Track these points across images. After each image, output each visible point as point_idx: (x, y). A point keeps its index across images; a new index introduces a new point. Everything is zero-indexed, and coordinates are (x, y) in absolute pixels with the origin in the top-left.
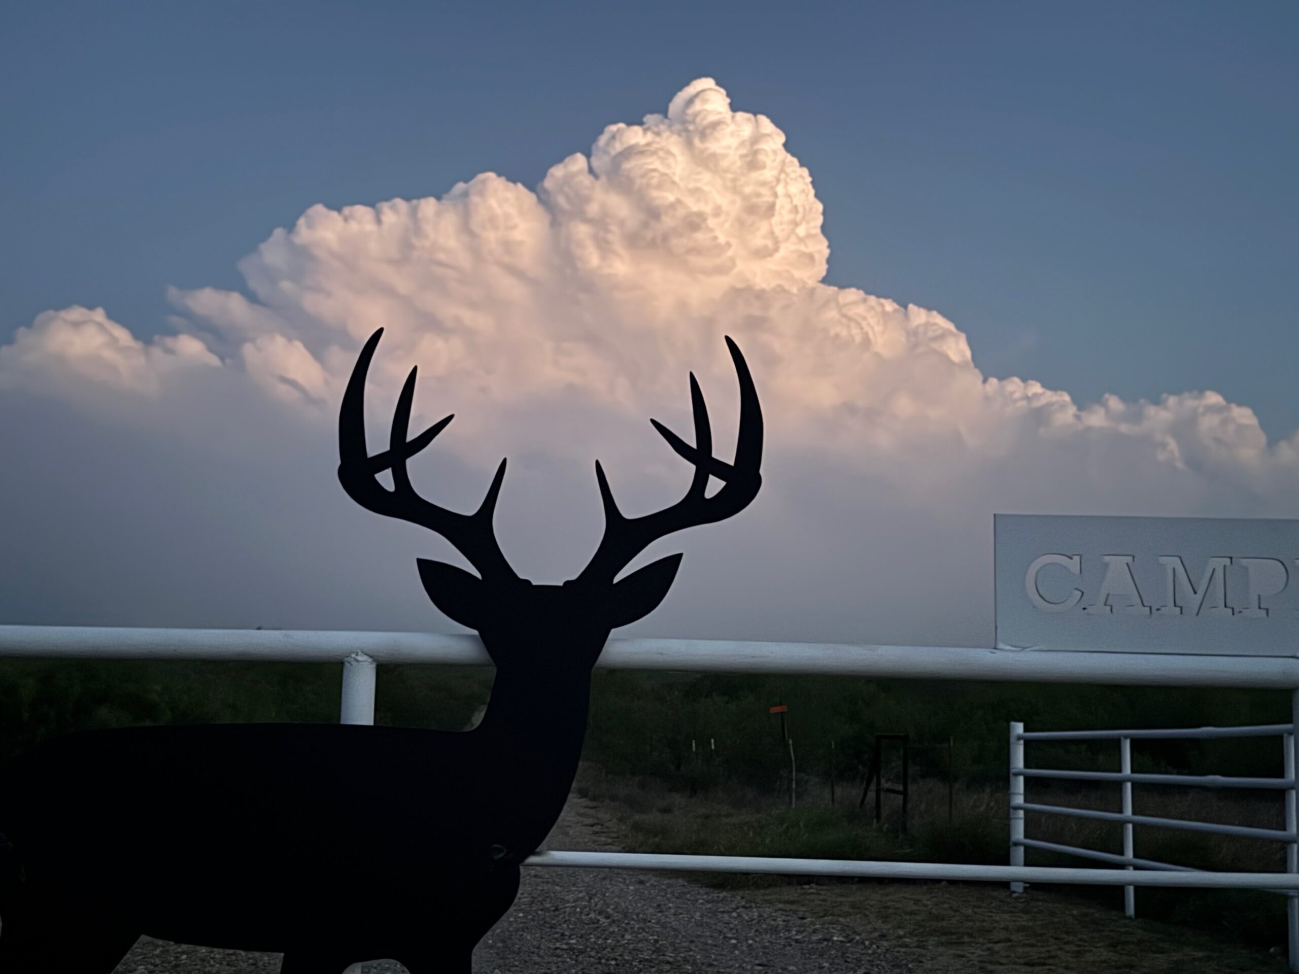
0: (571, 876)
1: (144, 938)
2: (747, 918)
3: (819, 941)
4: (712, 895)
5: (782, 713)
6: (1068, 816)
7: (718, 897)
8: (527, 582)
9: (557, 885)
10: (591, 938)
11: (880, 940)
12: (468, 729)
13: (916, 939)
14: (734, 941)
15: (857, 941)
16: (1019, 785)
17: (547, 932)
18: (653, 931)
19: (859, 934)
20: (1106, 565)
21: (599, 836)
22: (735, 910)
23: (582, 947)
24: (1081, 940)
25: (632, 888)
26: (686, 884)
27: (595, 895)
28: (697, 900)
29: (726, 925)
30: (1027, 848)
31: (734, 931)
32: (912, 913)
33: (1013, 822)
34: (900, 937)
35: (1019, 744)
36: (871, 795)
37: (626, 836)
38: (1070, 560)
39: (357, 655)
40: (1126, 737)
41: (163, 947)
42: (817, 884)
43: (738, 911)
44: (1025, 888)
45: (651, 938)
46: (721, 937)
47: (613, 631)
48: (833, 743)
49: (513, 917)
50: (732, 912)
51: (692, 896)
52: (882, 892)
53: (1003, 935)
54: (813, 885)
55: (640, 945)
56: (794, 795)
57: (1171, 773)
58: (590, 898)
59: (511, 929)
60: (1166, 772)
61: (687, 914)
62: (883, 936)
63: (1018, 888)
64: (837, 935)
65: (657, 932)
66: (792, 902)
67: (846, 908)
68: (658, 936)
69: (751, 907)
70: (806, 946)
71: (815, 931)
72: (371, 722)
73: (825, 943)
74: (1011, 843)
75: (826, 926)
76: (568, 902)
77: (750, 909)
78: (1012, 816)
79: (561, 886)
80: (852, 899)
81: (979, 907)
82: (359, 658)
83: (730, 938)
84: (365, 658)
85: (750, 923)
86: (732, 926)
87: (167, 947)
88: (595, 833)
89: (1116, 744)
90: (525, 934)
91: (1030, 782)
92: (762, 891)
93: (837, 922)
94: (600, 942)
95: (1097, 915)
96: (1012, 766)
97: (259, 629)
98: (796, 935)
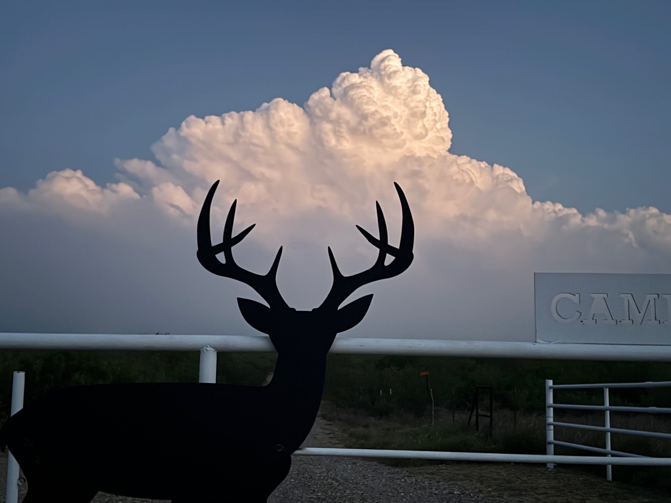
0: (318, 460)
1: (100, 493)
2: (409, 482)
3: (447, 494)
4: (391, 470)
5: (427, 375)
6: (577, 429)
7: (394, 471)
8: (294, 309)
9: (311, 465)
10: (329, 492)
11: (480, 493)
12: (265, 384)
13: (497, 493)
14: (403, 494)
15: (467, 494)
16: (551, 412)
17: (306, 489)
18: (361, 489)
19: (468, 490)
20: (593, 299)
21: (332, 440)
22: (403, 478)
23: (324, 497)
24: (583, 493)
25: (349, 466)
26: (377, 464)
27: (331, 470)
28: (383, 473)
29: (399, 486)
30: (555, 445)
31: (403, 489)
32: (496, 479)
33: (548, 432)
34: (490, 492)
35: (551, 391)
36: (474, 418)
37: (346, 440)
38: (574, 296)
39: (207, 347)
40: (606, 387)
41: (110, 497)
42: (445, 464)
43: (405, 478)
44: (554, 466)
45: (360, 492)
46: (396, 492)
47: (338, 334)
48: (453, 391)
49: (288, 481)
50: (402, 479)
51: (381, 470)
52: (479, 468)
53: (543, 491)
54: (444, 465)
55: (355, 496)
56: (433, 418)
57: (631, 406)
58: (328, 472)
59: (288, 488)
60: (628, 406)
61: (378, 480)
62: (481, 492)
63: (551, 466)
64: (456, 491)
65: (363, 489)
66: (433, 474)
67: (461, 477)
68: (364, 491)
69: (411, 476)
70: (441, 497)
71: (445, 489)
72: (214, 381)
73: (450, 495)
74: (547, 443)
75: (450, 486)
76: (317, 474)
77: (410, 477)
78: (547, 428)
79: (313, 466)
80: (464, 472)
81: (531, 476)
82: (208, 349)
83: (401, 493)
84: (211, 349)
85: (411, 485)
86: (402, 486)
87: (112, 497)
88: (330, 438)
89: (601, 390)
90: (295, 490)
91: (556, 410)
92: (417, 468)
93: (456, 484)
94: (334, 494)
95: (592, 480)
96: (547, 402)
97: (157, 334)
98: (435, 491)
